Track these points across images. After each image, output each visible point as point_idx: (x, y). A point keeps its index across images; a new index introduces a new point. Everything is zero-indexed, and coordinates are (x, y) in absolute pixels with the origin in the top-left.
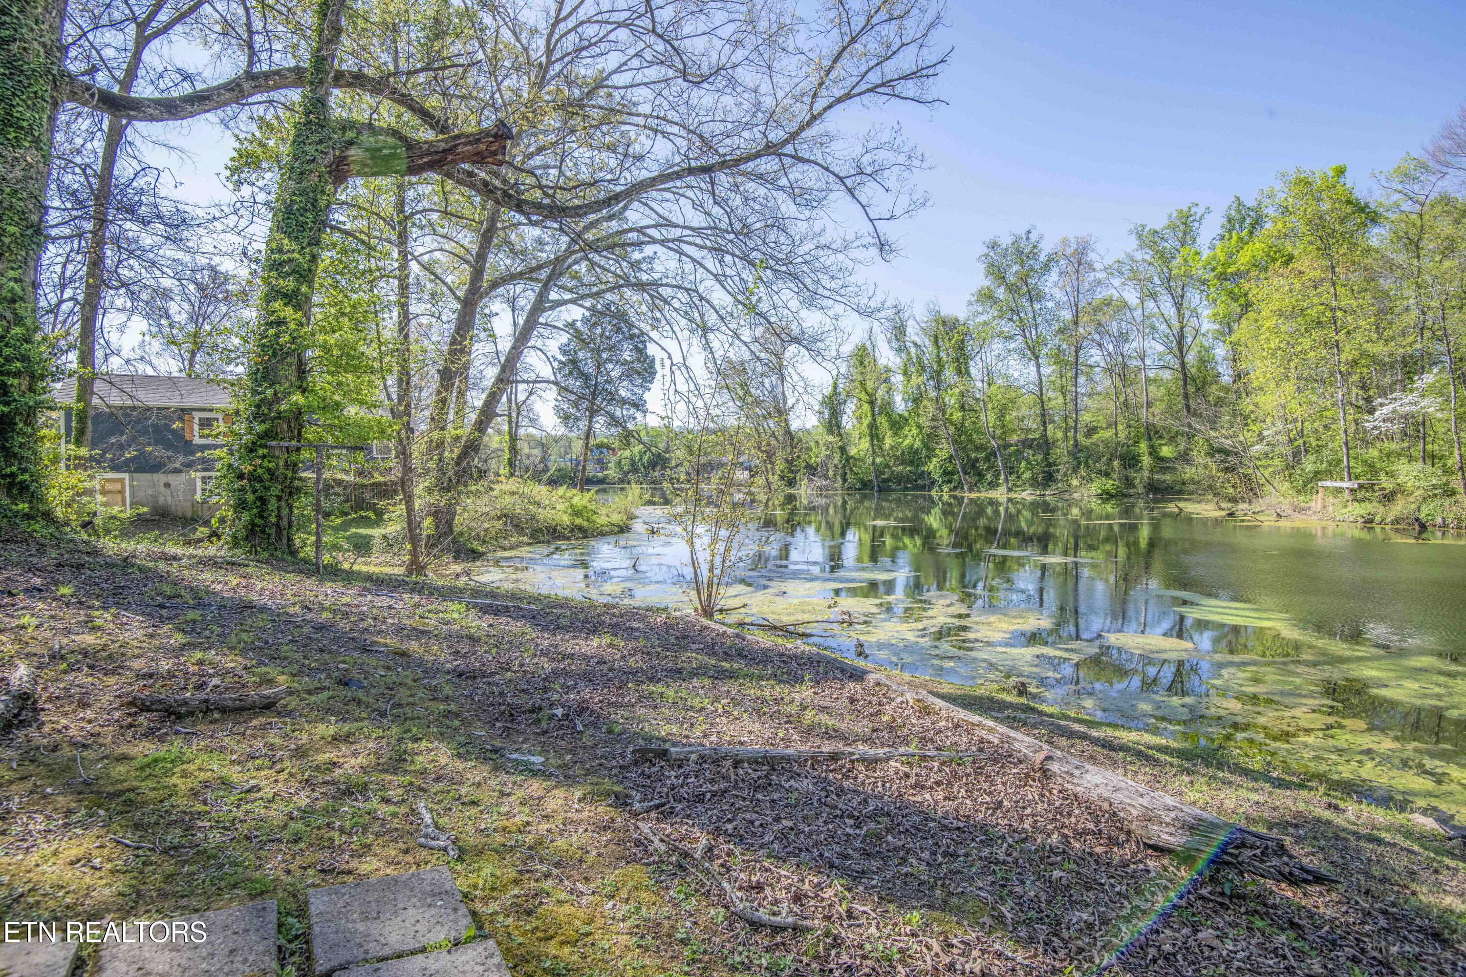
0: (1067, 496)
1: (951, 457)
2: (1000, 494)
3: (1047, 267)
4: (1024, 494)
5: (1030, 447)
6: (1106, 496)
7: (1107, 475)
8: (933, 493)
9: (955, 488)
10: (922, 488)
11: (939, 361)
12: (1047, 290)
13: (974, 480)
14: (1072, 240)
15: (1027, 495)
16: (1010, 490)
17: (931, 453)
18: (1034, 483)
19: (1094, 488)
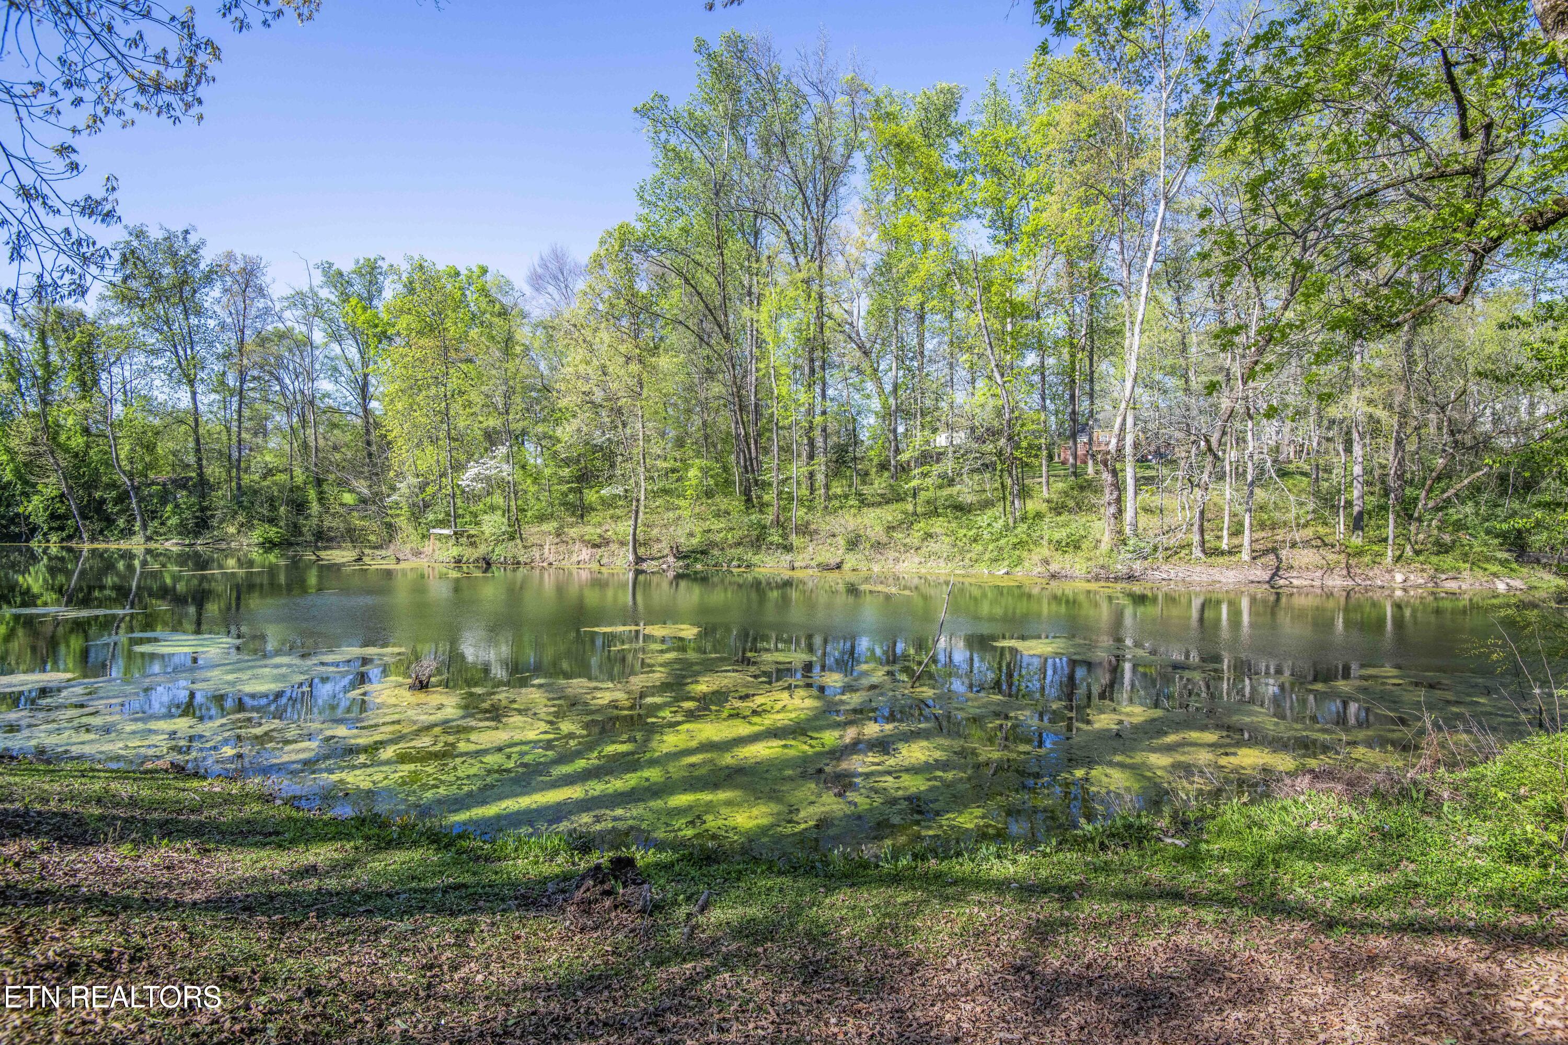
0: (224, 546)
1: (62, 495)
2: (136, 544)
3: (208, 279)
4: (168, 545)
5: (184, 487)
6: (269, 545)
7: (272, 521)
8: (33, 544)
9: (70, 538)
10: (17, 537)
11: (47, 365)
12: (206, 305)
13: (97, 526)
14: (239, 257)
15: (172, 545)
16: (149, 539)
17: (29, 489)
18: (183, 530)
19: (256, 536)
